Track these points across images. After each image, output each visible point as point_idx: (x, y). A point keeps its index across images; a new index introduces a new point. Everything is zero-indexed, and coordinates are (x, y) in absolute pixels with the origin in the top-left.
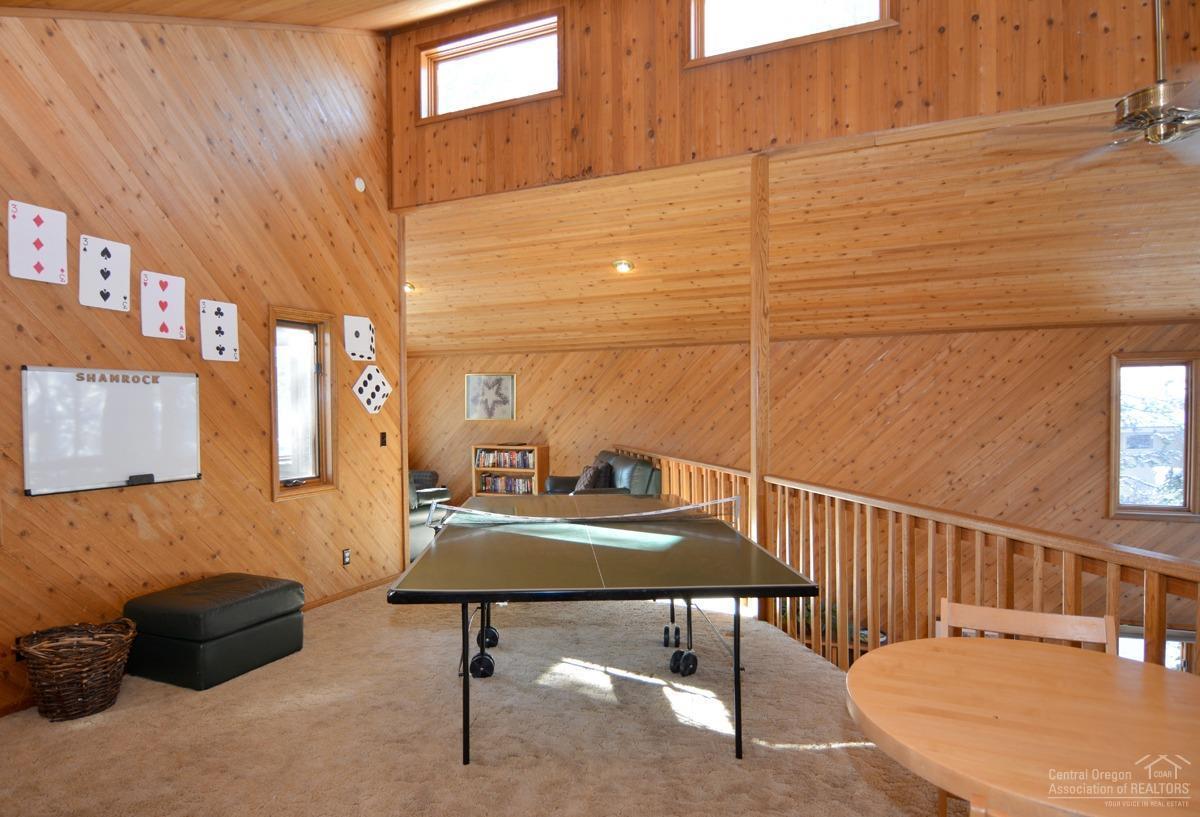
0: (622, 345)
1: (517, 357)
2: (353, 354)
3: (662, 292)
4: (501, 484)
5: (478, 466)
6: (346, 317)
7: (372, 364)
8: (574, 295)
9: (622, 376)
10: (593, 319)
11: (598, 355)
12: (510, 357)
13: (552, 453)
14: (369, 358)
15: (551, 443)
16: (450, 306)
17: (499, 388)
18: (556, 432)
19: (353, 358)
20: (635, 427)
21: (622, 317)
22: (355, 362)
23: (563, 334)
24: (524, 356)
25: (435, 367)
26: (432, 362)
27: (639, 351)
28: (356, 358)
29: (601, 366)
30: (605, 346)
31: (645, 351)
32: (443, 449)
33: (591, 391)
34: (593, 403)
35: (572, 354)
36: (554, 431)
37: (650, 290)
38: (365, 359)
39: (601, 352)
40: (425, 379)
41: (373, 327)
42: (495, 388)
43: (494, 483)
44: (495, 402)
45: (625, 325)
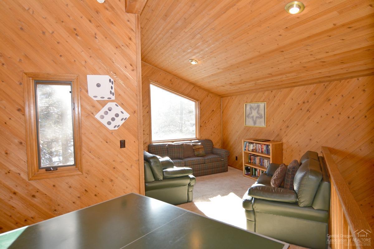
0: (329, 79)
1: (267, 93)
2: (95, 97)
3: (343, 25)
4: (257, 160)
5: (245, 150)
6: (88, 76)
7: (113, 101)
8: (273, 47)
9: (329, 100)
10: (298, 62)
11: (312, 87)
12: (264, 93)
13: (285, 147)
14: (109, 98)
15: (284, 141)
16: (218, 69)
17: (258, 110)
18: (286, 135)
19: (95, 99)
20: (339, 135)
21: (319, 57)
22: (98, 101)
23: (284, 76)
24: (270, 92)
25: (234, 101)
26: (232, 98)
27: (343, 81)
28: (99, 98)
29: (315, 94)
30: (317, 80)
31: (348, 80)
32: (236, 139)
33: (308, 110)
34: (309, 118)
35: (296, 88)
36: (286, 134)
37: (331, 26)
38: (106, 99)
39: (315, 85)
40: (230, 107)
41: (112, 80)
42: (257, 110)
43: (254, 159)
44: (257, 117)
45: (323, 63)
